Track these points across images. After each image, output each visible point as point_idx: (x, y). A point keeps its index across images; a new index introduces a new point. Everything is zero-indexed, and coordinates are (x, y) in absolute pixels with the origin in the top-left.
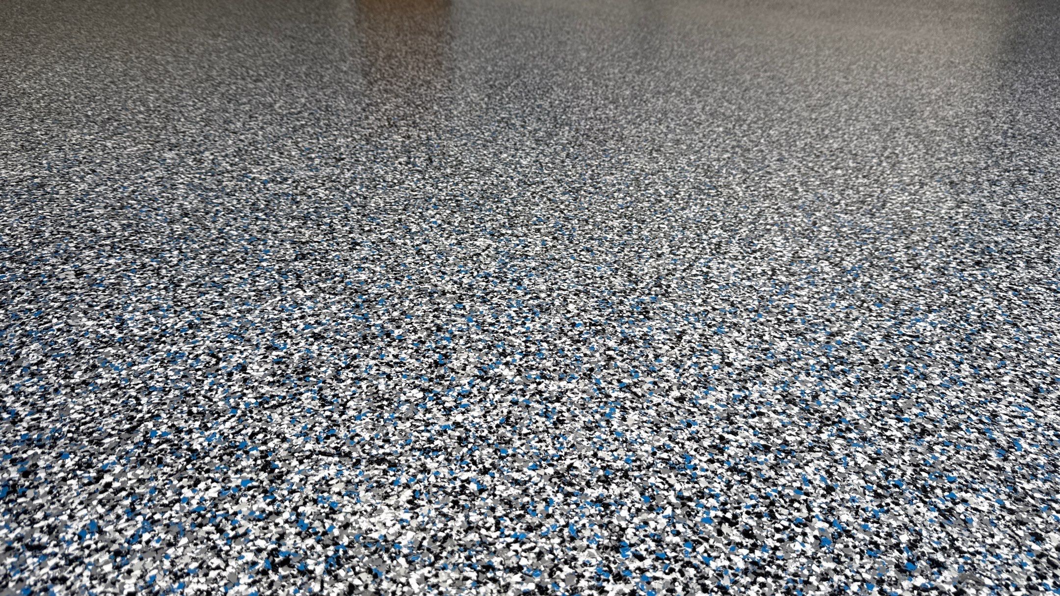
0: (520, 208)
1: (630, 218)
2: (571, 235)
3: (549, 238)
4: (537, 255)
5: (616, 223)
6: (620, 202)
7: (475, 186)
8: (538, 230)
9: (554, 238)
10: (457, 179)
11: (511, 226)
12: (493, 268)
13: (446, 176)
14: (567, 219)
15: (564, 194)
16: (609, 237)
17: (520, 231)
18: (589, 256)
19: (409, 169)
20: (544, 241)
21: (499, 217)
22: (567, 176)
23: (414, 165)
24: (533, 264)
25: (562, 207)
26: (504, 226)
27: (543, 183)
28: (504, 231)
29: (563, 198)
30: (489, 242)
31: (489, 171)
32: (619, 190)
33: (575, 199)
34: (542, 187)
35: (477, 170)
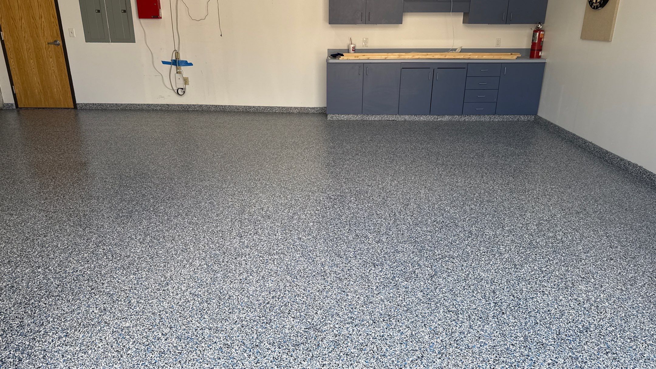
0: (139, 266)
1: (165, 263)
2: (152, 270)
3: (147, 272)
4: (145, 277)
5: (162, 265)
6: (163, 258)
7: (127, 262)
8: (144, 271)
9: (148, 272)
10: (122, 261)
11: (138, 271)
12: (136, 282)
13: (118, 260)
14: (151, 266)
15: (149, 259)
16: (161, 269)
17: (140, 272)
18: (156, 274)
19: (108, 260)
20: (146, 273)
21: (134, 269)
22: (150, 253)
23: (109, 259)
24: (144, 279)
25: (149, 263)
26: (136, 271)
27: (144, 257)
28: (136, 273)
29: (150, 260)
30: (133, 276)
31: (129, 256)
32: (163, 255)
33: (152, 260)
34: (144, 258)
35: (126, 257)
